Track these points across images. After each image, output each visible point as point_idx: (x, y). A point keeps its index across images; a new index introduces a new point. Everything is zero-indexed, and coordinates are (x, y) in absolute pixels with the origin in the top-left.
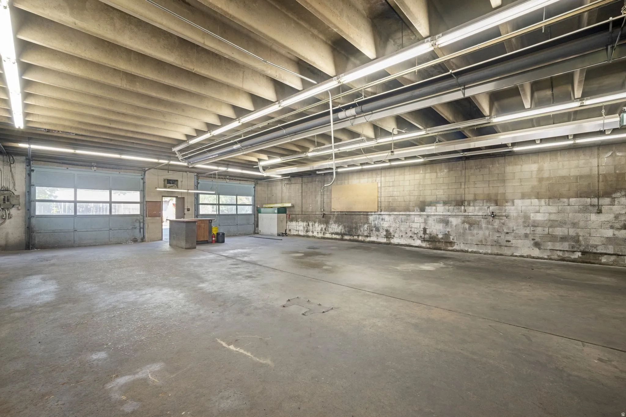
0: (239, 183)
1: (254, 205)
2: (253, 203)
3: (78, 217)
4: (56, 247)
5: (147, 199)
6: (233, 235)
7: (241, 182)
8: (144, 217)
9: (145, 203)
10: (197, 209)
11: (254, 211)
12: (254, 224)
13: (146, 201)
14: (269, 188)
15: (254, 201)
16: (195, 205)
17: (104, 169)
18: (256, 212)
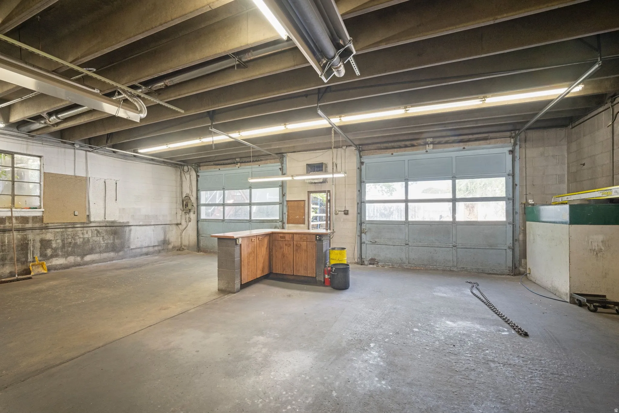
0: (462, 148)
1: (511, 199)
2: (507, 191)
3: (225, 221)
4: (212, 253)
5: (289, 197)
6: (444, 271)
7: (468, 145)
8: (283, 223)
9: (285, 203)
10: (361, 212)
11: (512, 212)
12: (513, 250)
13: (287, 201)
14: (574, 146)
15: (513, 186)
16: (358, 203)
17: (247, 164)
18: (519, 218)
